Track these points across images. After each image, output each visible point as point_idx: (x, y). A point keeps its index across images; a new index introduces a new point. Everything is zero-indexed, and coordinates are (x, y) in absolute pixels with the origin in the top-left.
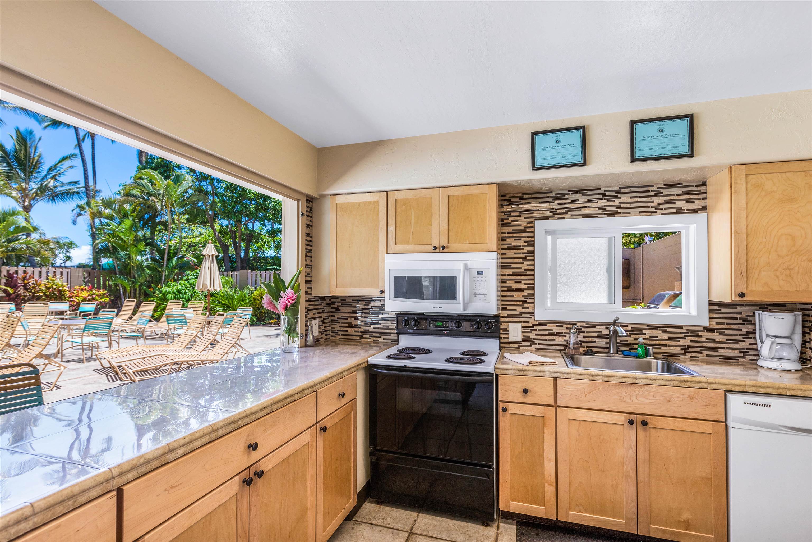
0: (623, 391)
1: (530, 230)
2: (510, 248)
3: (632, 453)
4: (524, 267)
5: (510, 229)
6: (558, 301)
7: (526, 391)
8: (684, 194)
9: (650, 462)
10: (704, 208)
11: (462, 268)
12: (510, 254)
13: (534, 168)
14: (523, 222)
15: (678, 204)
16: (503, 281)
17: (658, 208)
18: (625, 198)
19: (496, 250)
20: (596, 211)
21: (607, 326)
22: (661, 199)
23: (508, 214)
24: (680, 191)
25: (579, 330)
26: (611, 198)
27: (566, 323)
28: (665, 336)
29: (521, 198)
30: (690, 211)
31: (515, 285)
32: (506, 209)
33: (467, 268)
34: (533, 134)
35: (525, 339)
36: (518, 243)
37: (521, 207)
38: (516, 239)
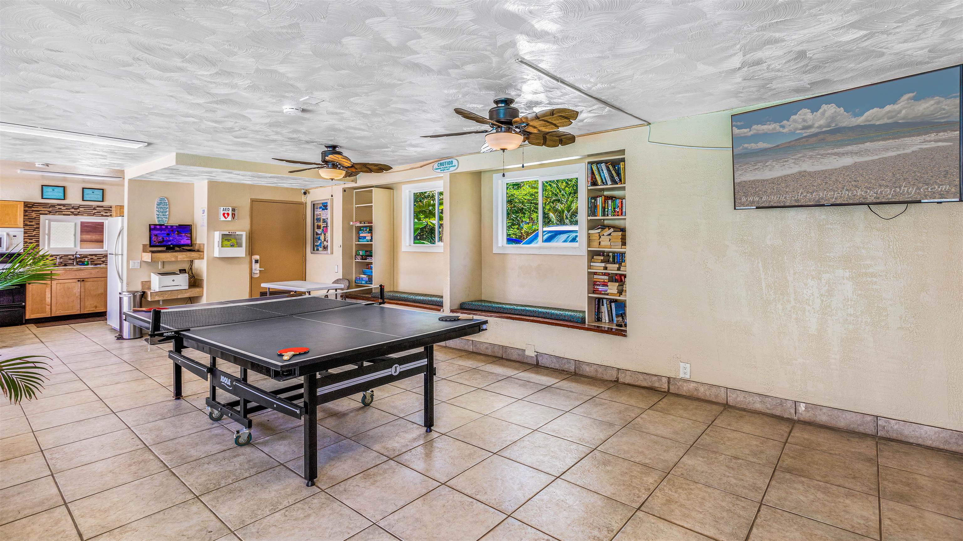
0: (76, 272)
1: (38, 219)
2: (29, 226)
3: (79, 290)
4: (34, 233)
6: (51, 247)
8: (104, 210)
9: (85, 292)
10: (111, 215)
11: (5, 234)
12: (29, 228)
13: (42, 198)
14: (35, 215)
15: (102, 213)
16: (26, 239)
17: (94, 214)
18: (81, 209)
19: (22, 226)
20: (70, 213)
21: (73, 255)
22: (96, 211)
23: (28, 212)
24: (102, 209)
25: (61, 258)
26: (76, 209)
27: (55, 255)
28: (96, 258)
29: (33, 205)
30: (106, 216)
31: (31, 241)
33: (8, 235)
34: (42, 186)
36: (31, 224)
37: (33, 209)
38: (30, 222)
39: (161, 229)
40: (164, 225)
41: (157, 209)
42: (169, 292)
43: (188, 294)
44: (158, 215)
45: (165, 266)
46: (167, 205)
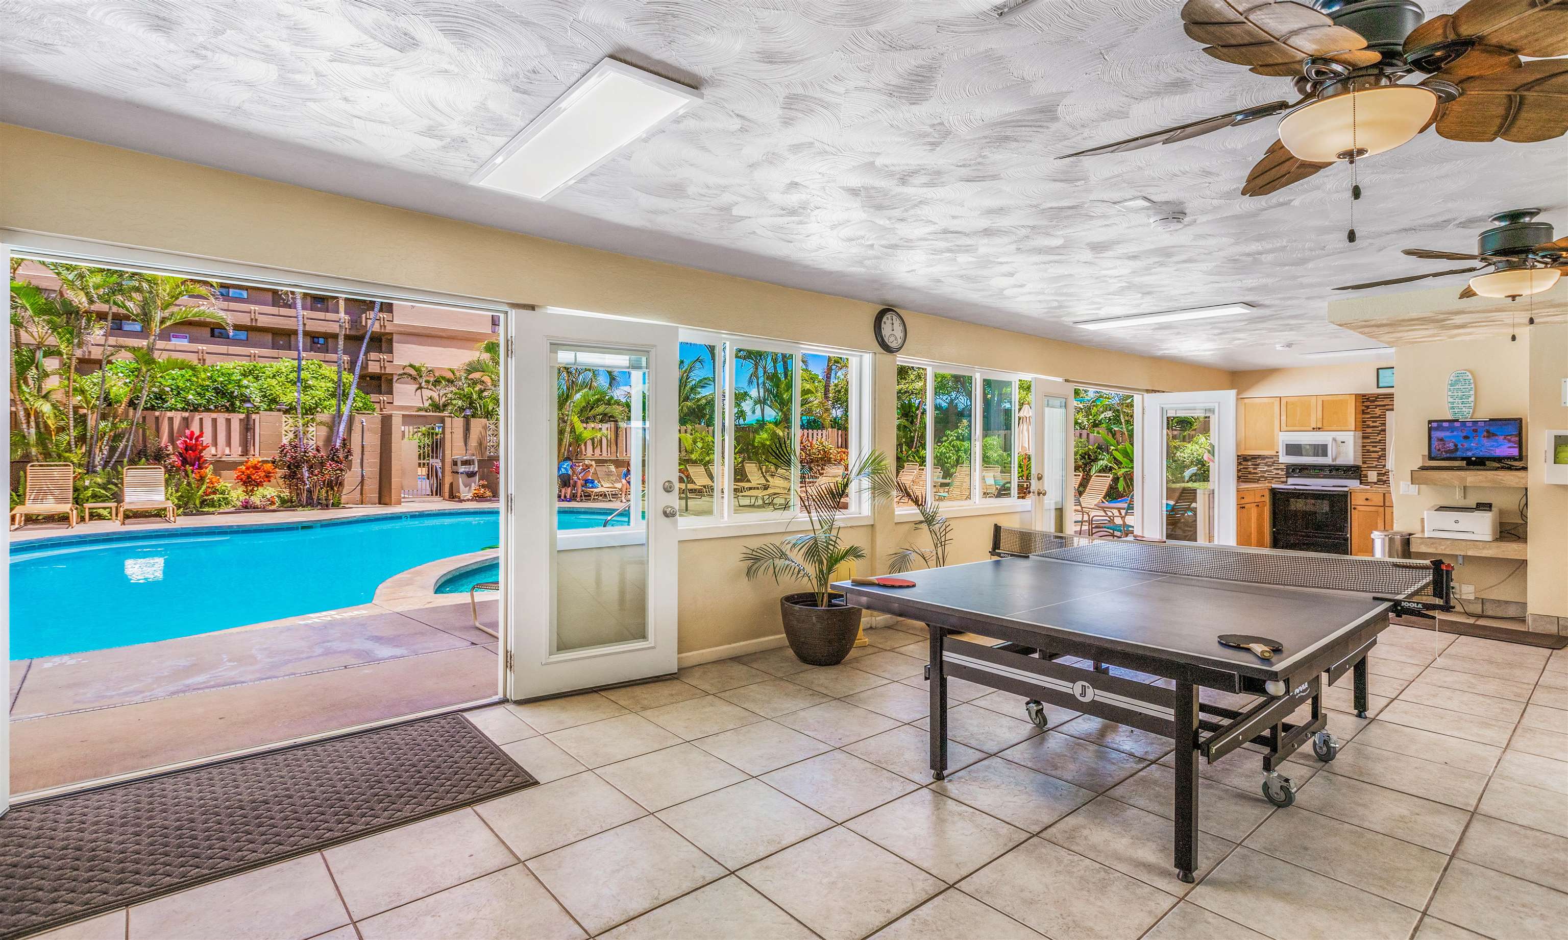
1: (1383, 417)
2: (1369, 427)
4: (1379, 438)
5: (1369, 416)
7: (1367, 499)
11: (1331, 440)
12: (1369, 430)
13: (1378, 387)
14: (1378, 411)
16: (1364, 446)
19: (1356, 429)
23: (1368, 407)
31: (1372, 449)
32: (1365, 404)
33: (1334, 440)
34: (1378, 369)
35: (1379, 480)
36: (1375, 424)
37: (1376, 403)
38: (1373, 422)
39: (1451, 429)
40: (1457, 421)
41: (1450, 393)
42: (1449, 542)
43: (1490, 552)
44: (1453, 403)
45: (1468, 496)
46: (1470, 384)
